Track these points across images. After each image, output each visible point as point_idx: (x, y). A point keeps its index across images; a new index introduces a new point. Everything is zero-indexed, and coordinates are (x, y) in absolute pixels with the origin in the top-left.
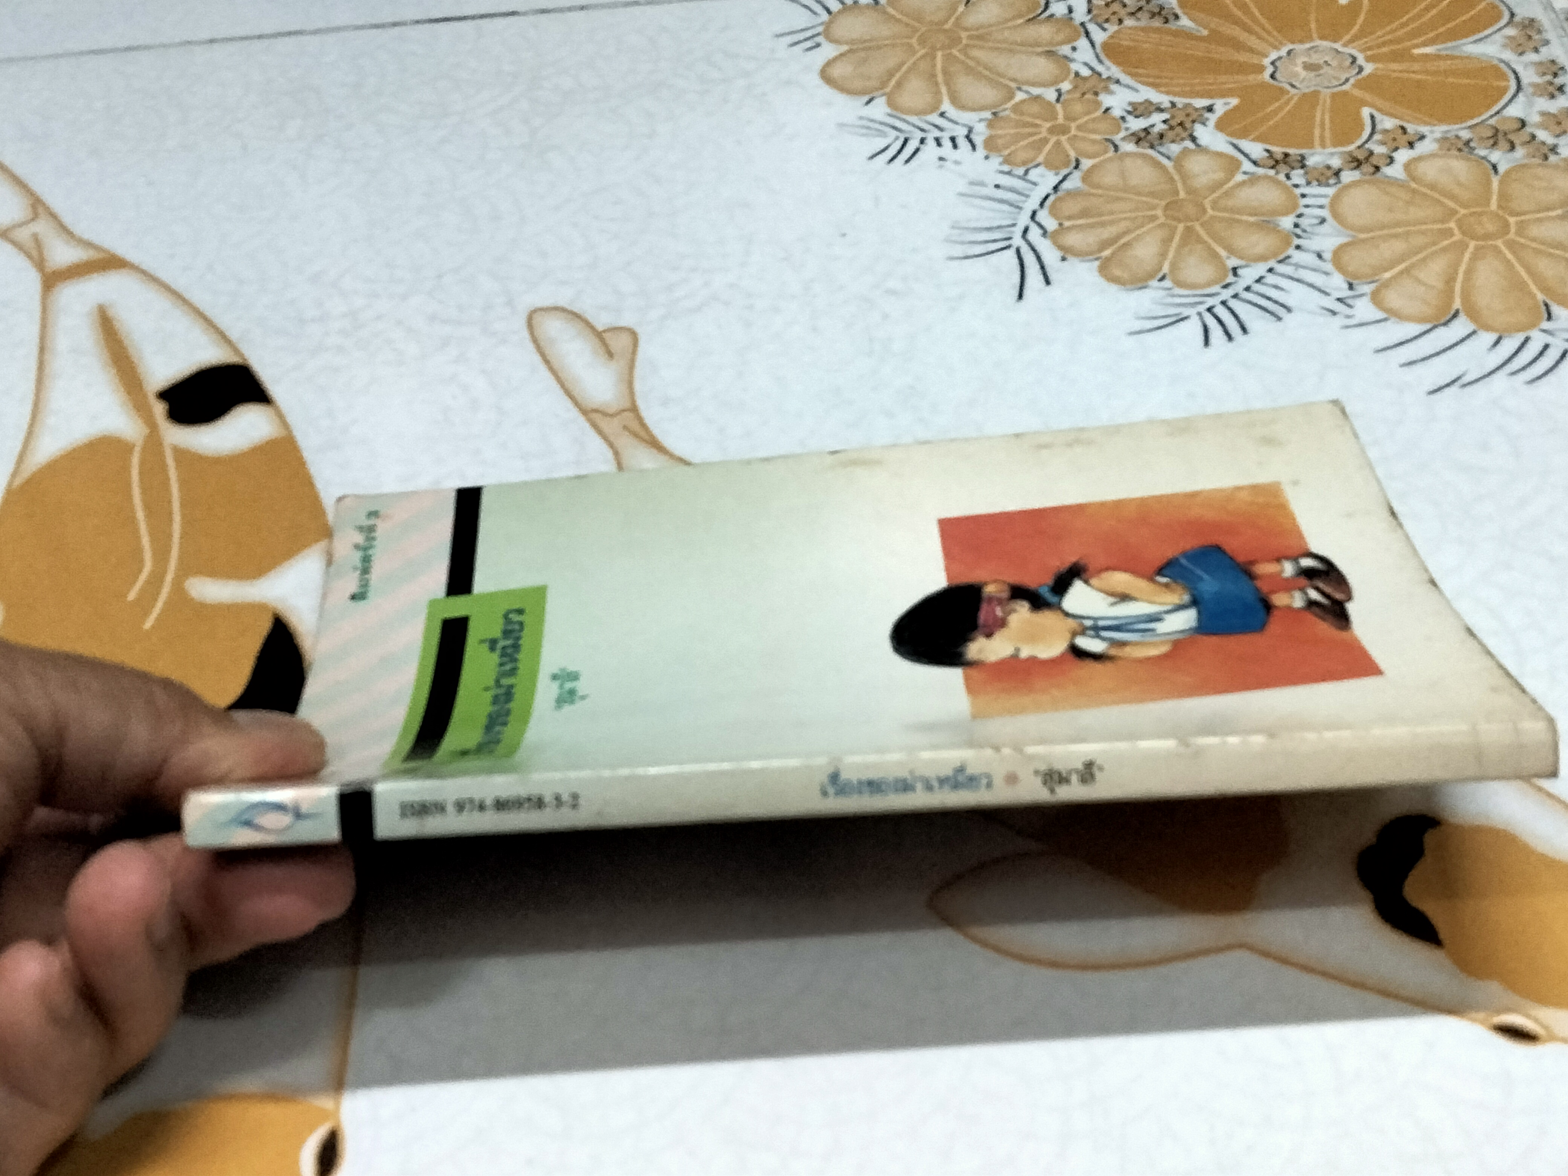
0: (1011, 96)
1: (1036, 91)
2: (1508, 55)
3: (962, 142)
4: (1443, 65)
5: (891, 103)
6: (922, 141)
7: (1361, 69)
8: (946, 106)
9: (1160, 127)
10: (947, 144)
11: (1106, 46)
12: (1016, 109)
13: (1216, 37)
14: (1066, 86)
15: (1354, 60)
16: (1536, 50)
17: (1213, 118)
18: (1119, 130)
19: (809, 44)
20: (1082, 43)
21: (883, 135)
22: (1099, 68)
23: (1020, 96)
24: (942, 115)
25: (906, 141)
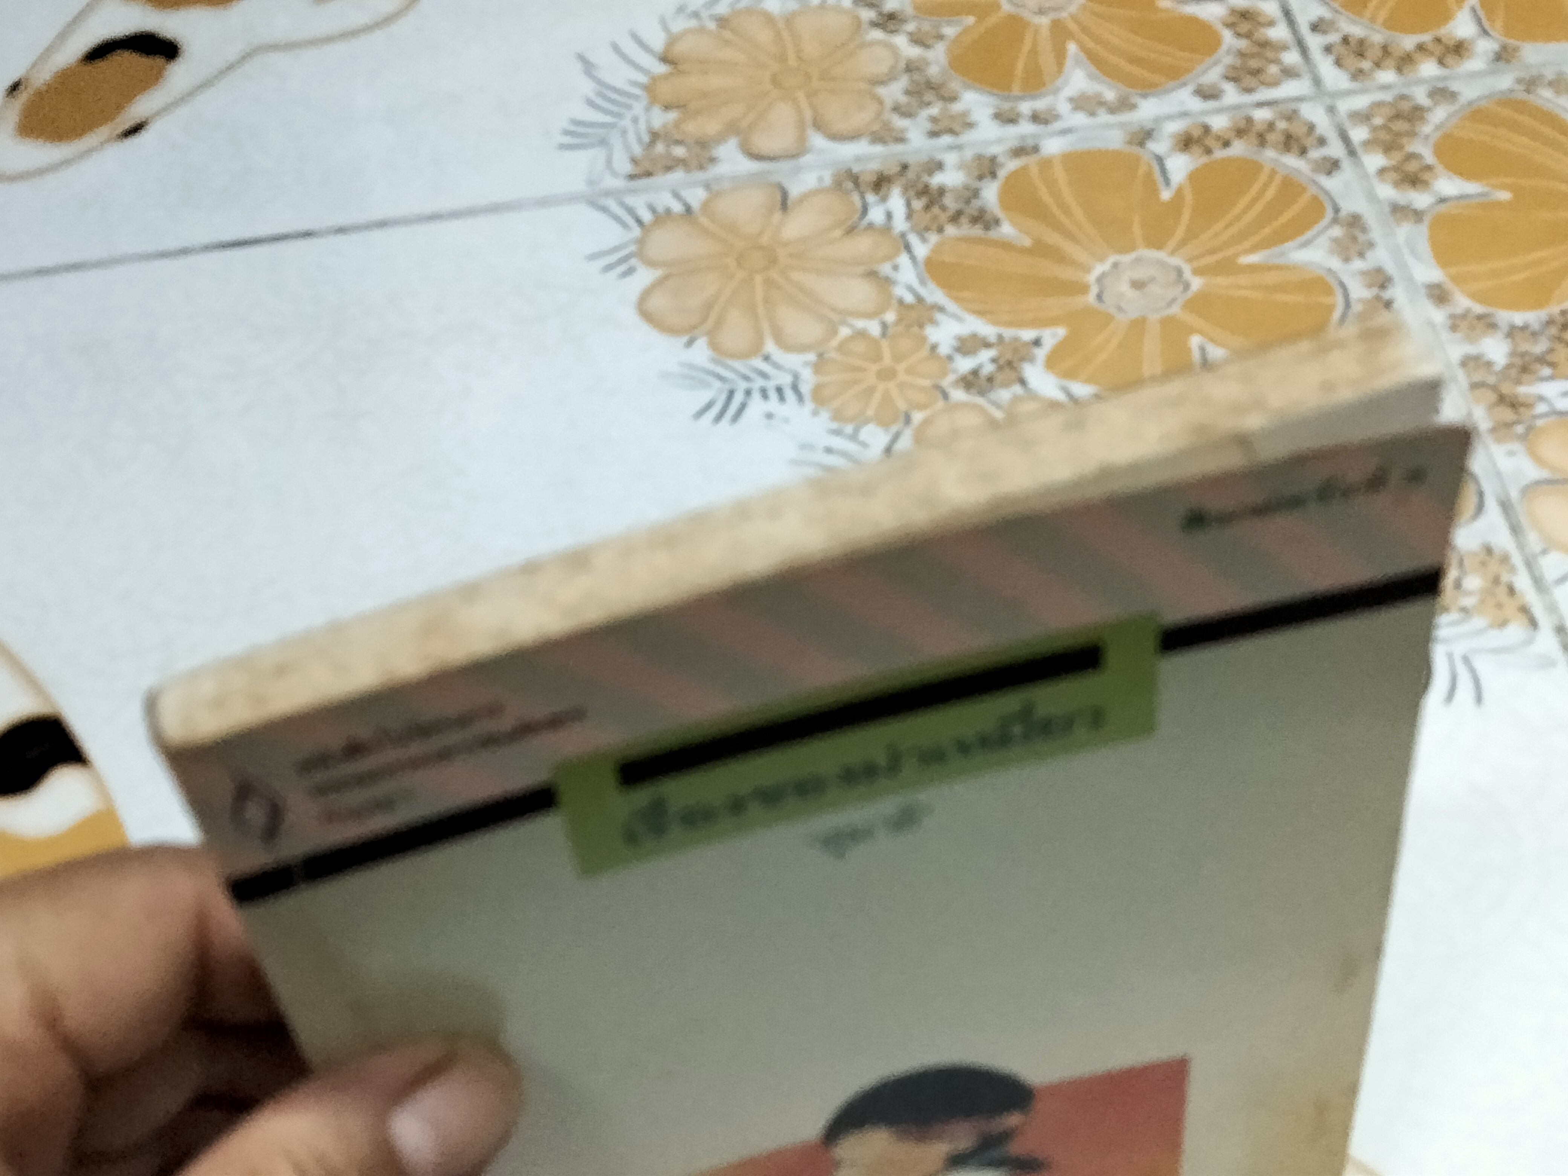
0: (834, 332)
1: (860, 324)
2: (1335, 263)
3: (789, 394)
4: (1271, 278)
5: (714, 345)
6: (748, 393)
7: (1187, 286)
8: (770, 347)
9: (988, 369)
10: (773, 395)
11: (930, 264)
12: (841, 348)
13: (1040, 249)
14: (890, 317)
15: (1179, 272)
16: (1361, 255)
17: (1041, 354)
18: (944, 374)
19: (622, 268)
20: (904, 259)
21: (705, 385)
22: (923, 292)
23: (844, 332)
24: (767, 358)
25: (731, 394)
